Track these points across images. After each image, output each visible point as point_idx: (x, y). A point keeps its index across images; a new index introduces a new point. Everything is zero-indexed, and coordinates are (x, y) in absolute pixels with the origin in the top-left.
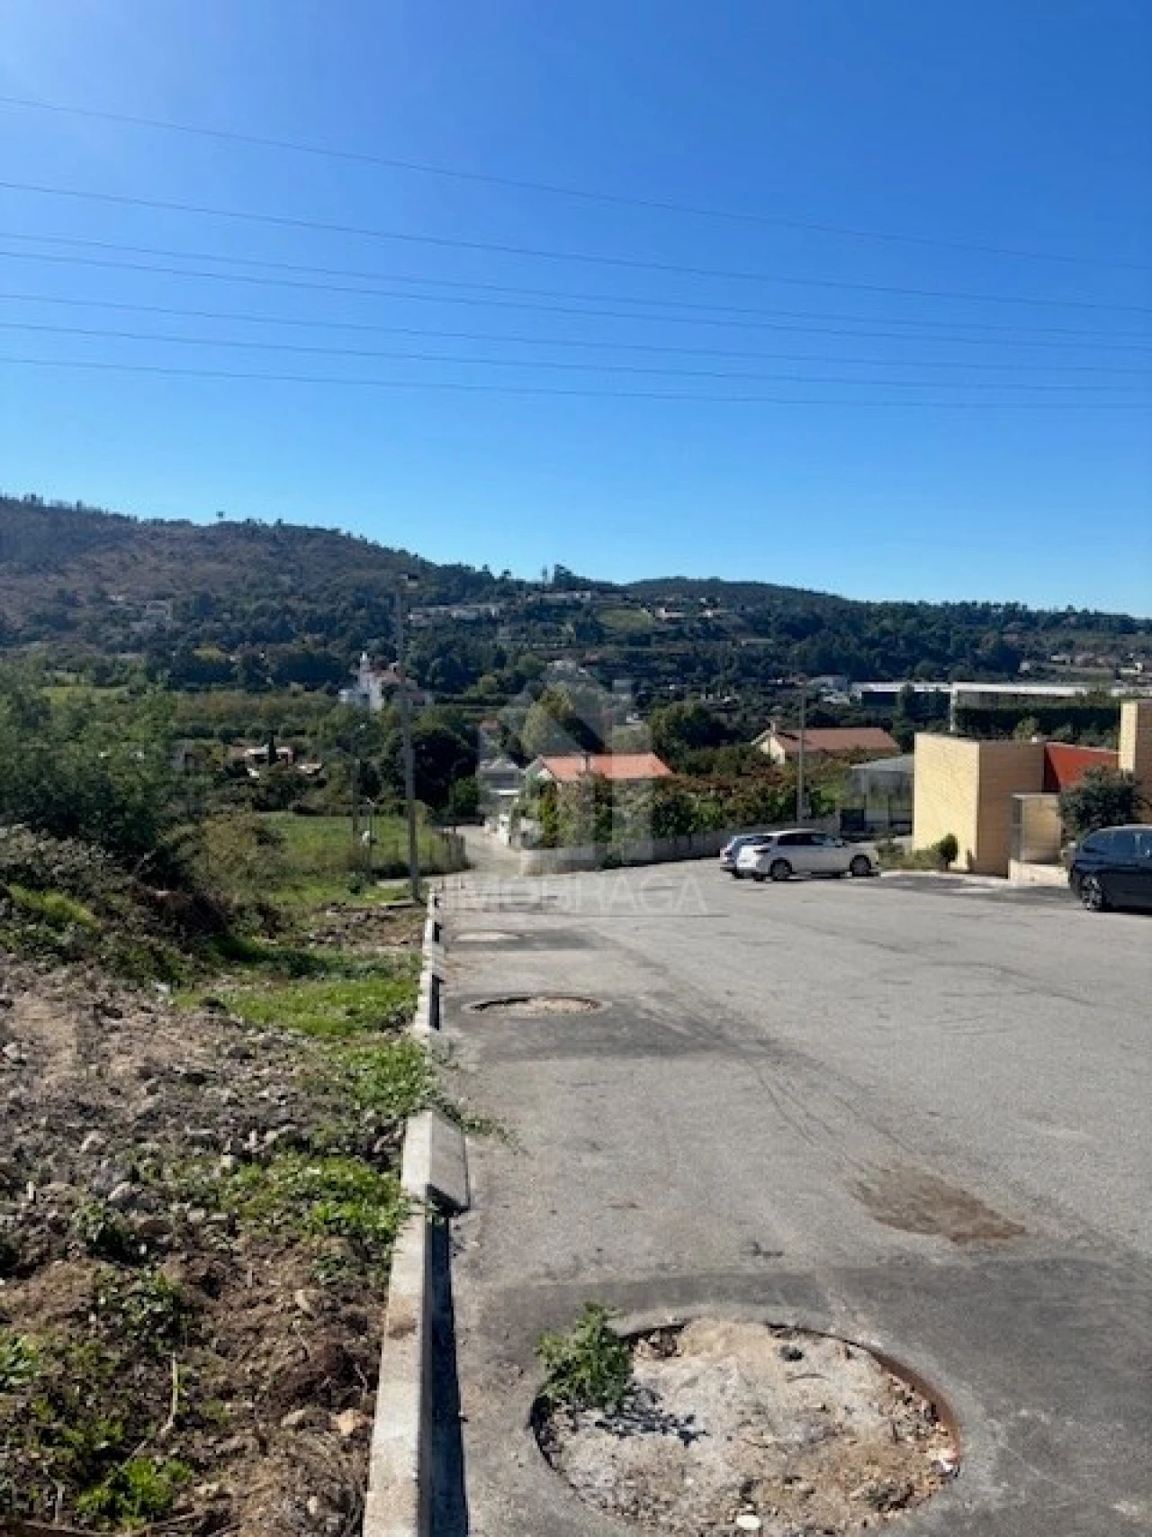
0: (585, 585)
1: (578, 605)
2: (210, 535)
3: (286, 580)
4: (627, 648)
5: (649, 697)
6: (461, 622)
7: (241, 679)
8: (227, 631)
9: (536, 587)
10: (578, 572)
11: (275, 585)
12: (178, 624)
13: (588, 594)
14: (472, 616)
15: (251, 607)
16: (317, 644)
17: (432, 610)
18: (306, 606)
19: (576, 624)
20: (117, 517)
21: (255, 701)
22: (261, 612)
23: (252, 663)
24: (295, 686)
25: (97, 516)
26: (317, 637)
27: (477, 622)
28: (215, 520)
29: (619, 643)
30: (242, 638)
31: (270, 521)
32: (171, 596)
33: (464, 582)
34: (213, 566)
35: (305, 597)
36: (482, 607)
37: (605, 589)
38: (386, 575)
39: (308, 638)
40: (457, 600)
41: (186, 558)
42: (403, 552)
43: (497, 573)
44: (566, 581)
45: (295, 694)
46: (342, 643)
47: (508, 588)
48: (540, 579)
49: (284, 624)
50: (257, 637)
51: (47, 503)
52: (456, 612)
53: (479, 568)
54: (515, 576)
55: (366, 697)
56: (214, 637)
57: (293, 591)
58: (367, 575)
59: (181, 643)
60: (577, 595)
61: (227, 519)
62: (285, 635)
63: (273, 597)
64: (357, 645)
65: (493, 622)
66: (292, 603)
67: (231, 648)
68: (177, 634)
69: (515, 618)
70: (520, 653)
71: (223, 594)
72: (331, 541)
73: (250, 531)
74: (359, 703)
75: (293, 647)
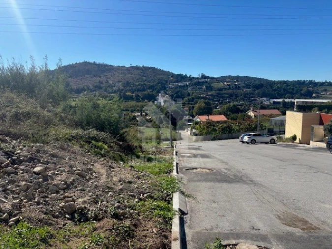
0: (208, 77)
1: (206, 82)
2: (129, 69)
3: (144, 78)
4: (217, 92)
5: (222, 102)
6: (180, 86)
7: (135, 99)
8: (132, 89)
9: (197, 78)
10: (207, 75)
11: (142, 79)
12: (123, 88)
13: (209, 80)
14: (183, 85)
15: (137, 84)
16: (150, 92)
17: (174, 84)
18: (149, 83)
19: (206, 86)
20: (111, 66)
21: (138, 104)
22: (139, 85)
23: (137, 96)
24: (146, 100)
25: (107, 65)
26: (151, 90)
27: (184, 86)
28: (130, 66)
29: (215, 91)
30: (135, 91)
31: (141, 66)
32: (121, 81)
33: (181, 78)
34: (129, 75)
35: (148, 82)
36: (185, 83)
37: (212, 78)
38: (165, 77)
39: (149, 90)
40: (180, 81)
41: (125, 74)
42: (169, 72)
43: (188, 76)
44: (204, 77)
45: (146, 102)
46: (156, 91)
47: (191, 79)
48: (198, 76)
49: (144, 87)
50: (138, 90)
51: (97, 63)
52: (180, 84)
53: (184, 75)
54: (192, 76)
55: (160, 103)
56: (129, 90)
57: (146, 80)
58: (161, 77)
59: (123, 92)
60: (206, 80)
61: (132, 65)
62: (144, 90)
63: (142, 81)
64: (159, 92)
65: (187, 86)
66: (146, 83)
67: (133, 93)
68: (122, 90)
69: (192, 85)
70: (193, 93)
71: (132, 81)
72: (153, 69)
73: (137, 68)
74: (159, 104)
75: (145, 92)
